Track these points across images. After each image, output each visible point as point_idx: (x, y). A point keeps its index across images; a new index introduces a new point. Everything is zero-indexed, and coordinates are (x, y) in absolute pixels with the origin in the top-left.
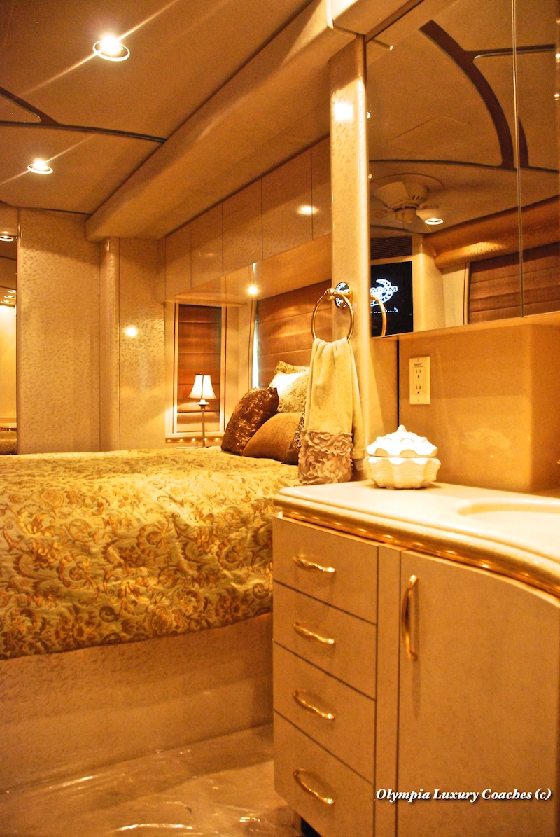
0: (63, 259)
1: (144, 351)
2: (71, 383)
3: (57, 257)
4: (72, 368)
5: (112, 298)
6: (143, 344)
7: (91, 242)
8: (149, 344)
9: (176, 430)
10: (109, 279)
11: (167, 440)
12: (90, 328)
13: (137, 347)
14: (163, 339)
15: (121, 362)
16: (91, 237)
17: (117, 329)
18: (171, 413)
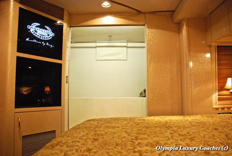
0: (164, 31)
1: (201, 68)
2: (169, 84)
3: (161, 31)
4: (169, 77)
5: (186, 45)
6: (201, 65)
7: (175, 24)
8: (204, 64)
9: (217, 104)
10: (184, 37)
11: (214, 108)
12: (176, 59)
13: (198, 66)
14: (210, 62)
15: (192, 73)
16: (175, 21)
17: (189, 58)
18: (215, 96)
